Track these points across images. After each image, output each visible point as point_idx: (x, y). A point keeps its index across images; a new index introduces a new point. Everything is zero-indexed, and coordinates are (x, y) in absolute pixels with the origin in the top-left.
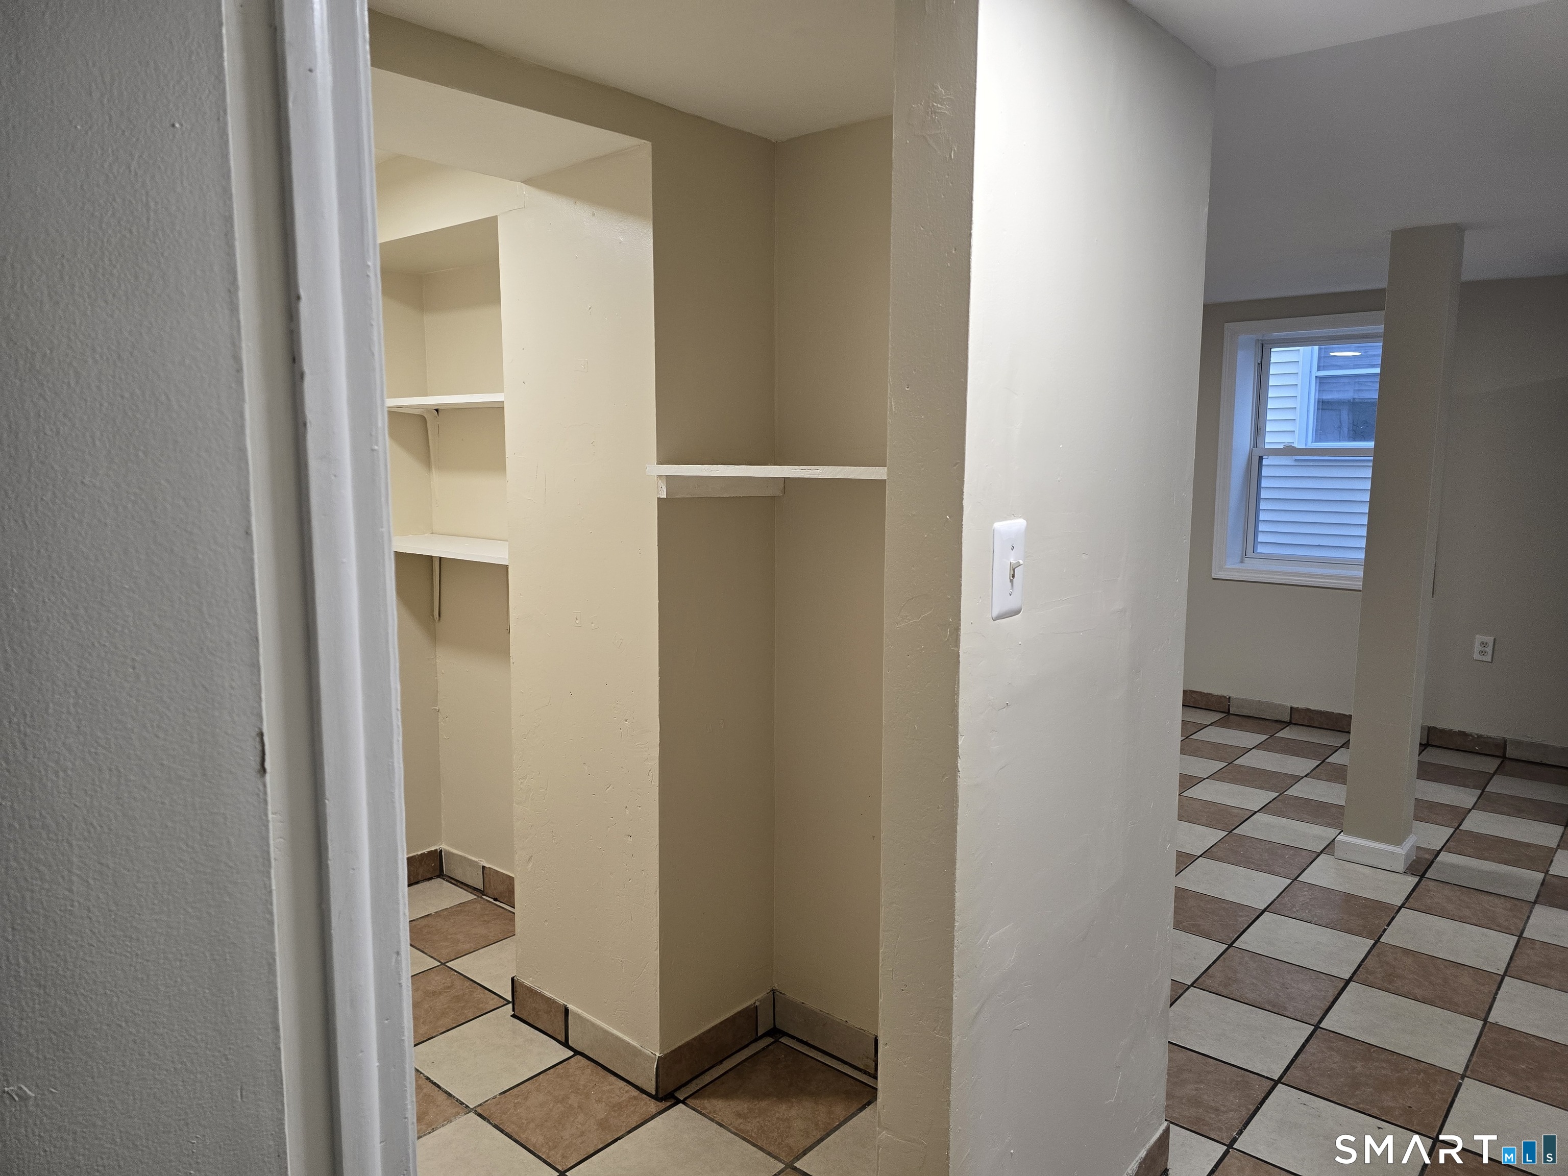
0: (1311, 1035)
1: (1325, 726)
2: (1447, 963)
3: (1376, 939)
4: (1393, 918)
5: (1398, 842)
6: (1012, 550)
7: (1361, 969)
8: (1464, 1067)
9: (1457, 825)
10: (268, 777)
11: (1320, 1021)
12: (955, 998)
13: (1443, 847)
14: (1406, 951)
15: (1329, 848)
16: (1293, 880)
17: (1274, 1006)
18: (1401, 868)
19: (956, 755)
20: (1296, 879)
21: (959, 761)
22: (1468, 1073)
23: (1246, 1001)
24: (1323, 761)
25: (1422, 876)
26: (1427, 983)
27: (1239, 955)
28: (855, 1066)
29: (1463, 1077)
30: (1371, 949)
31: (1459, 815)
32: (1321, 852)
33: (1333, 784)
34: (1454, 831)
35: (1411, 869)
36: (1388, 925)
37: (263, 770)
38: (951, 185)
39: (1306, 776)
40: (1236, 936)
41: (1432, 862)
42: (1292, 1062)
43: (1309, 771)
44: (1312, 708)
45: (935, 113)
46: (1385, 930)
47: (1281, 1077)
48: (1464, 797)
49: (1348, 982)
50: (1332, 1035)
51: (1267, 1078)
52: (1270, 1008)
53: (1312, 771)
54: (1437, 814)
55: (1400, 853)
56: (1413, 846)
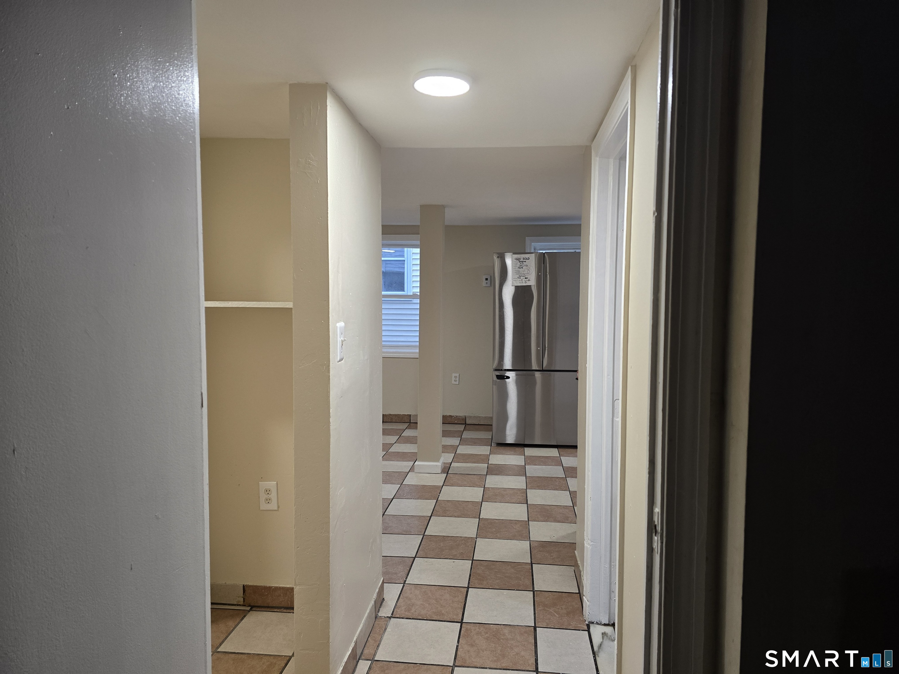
0: (422, 538)
1: (397, 421)
2: (463, 502)
3: (437, 499)
4: (441, 490)
5: (438, 461)
6: (342, 334)
7: (434, 511)
8: (476, 535)
9: (455, 452)
10: (203, 408)
11: (424, 533)
12: (330, 517)
13: (452, 461)
14: (448, 501)
15: (412, 469)
16: (401, 485)
17: (406, 532)
18: (440, 471)
19: (329, 417)
20: (402, 484)
21: (331, 419)
22: (478, 536)
23: (395, 533)
24: (400, 436)
25: (447, 473)
26: (458, 510)
27: (388, 517)
28: (231, 604)
29: (476, 538)
30: (436, 503)
31: (454, 449)
32: (409, 472)
33: (406, 444)
34: (455, 455)
35: (443, 471)
36: (440, 494)
37: (202, 406)
38: (318, 193)
39: (395, 443)
40: (385, 510)
41: (450, 467)
42: (418, 549)
43: (396, 441)
44: (392, 414)
45: (310, 164)
46: (439, 495)
47: (416, 555)
48: (455, 441)
49: (431, 517)
50: (430, 536)
51: (411, 557)
52: (405, 533)
53: (397, 441)
54: (447, 449)
55: (438, 465)
56: (442, 463)
